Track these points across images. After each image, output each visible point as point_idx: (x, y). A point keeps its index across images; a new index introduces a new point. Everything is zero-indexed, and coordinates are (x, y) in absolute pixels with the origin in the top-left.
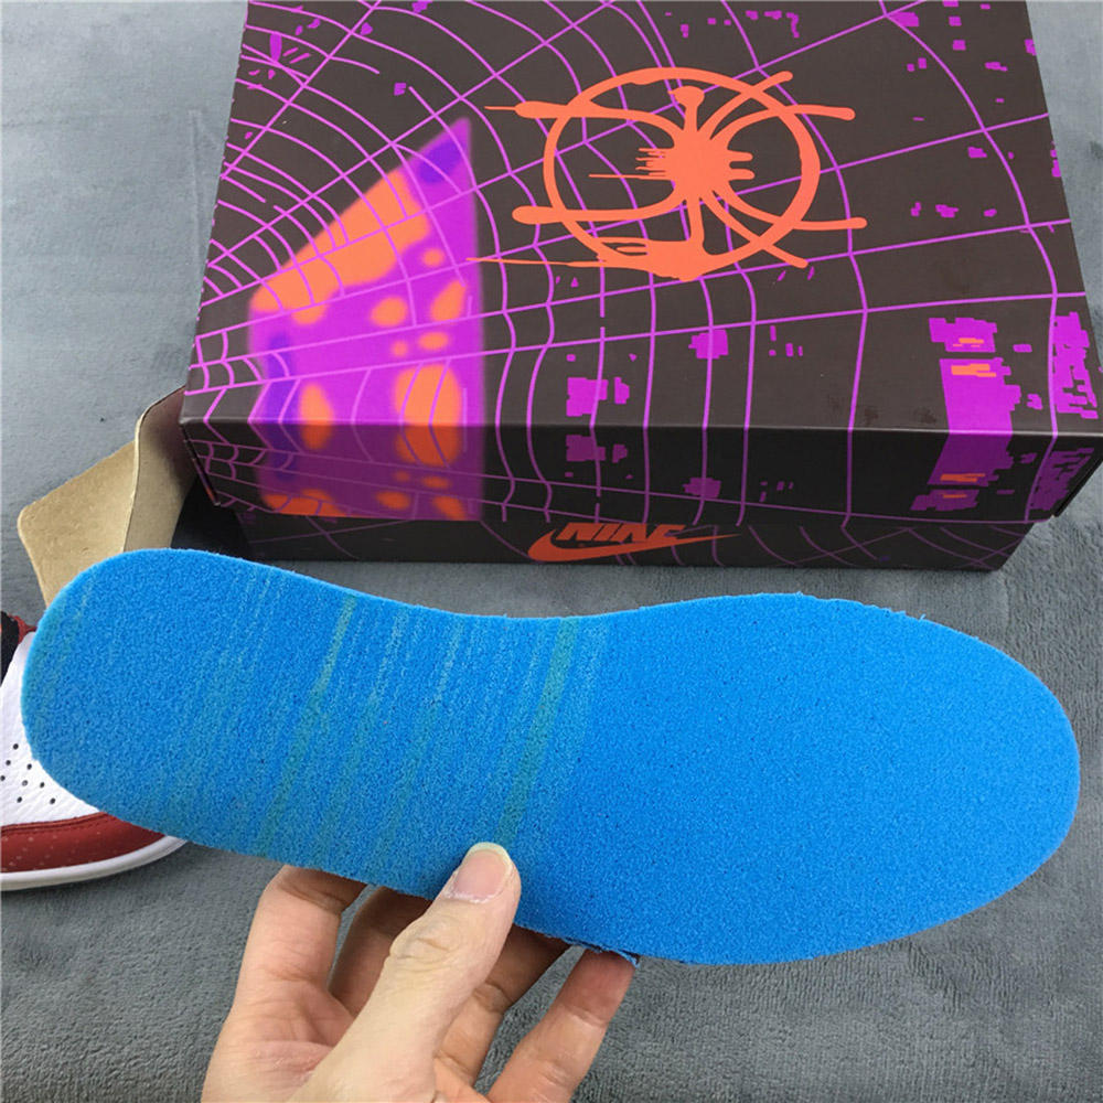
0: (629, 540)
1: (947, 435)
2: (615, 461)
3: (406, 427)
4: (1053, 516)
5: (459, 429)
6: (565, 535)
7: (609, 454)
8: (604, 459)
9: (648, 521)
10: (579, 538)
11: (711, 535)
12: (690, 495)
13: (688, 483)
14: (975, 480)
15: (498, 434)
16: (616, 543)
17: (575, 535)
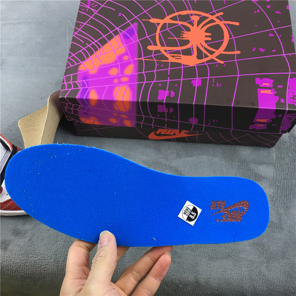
0: (174, 134)
1: (258, 108)
2: (170, 112)
3: (116, 101)
4: (287, 132)
5: (130, 102)
6: (158, 132)
7: (169, 110)
8: (168, 112)
9: (179, 129)
10: (161, 133)
11: (196, 134)
12: (190, 122)
13: (190, 119)
14: (266, 121)
15: (140, 103)
16: (171, 135)
17: (160, 132)
